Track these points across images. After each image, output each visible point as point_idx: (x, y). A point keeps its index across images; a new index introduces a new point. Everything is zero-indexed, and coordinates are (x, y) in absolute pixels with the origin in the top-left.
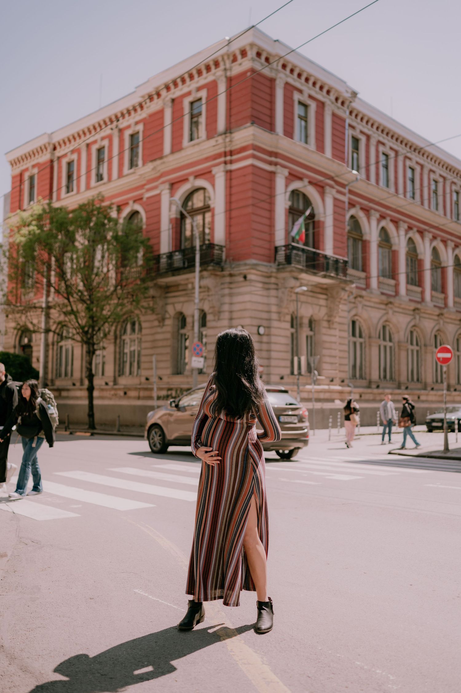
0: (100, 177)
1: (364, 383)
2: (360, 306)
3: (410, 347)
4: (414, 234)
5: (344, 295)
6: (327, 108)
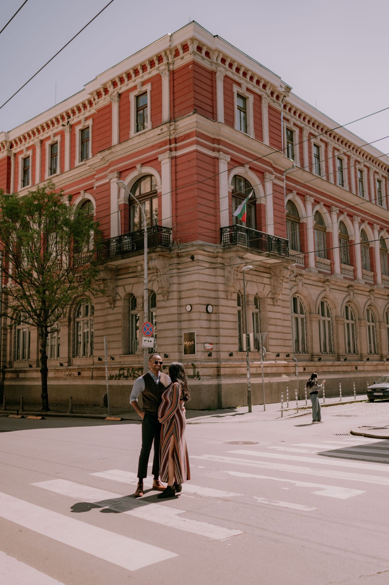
0: (53, 171)
1: (307, 356)
2: (300, 284)
3: (346, 321)
4: (345, 218)
5: (287, 274)
6: (263, 101)
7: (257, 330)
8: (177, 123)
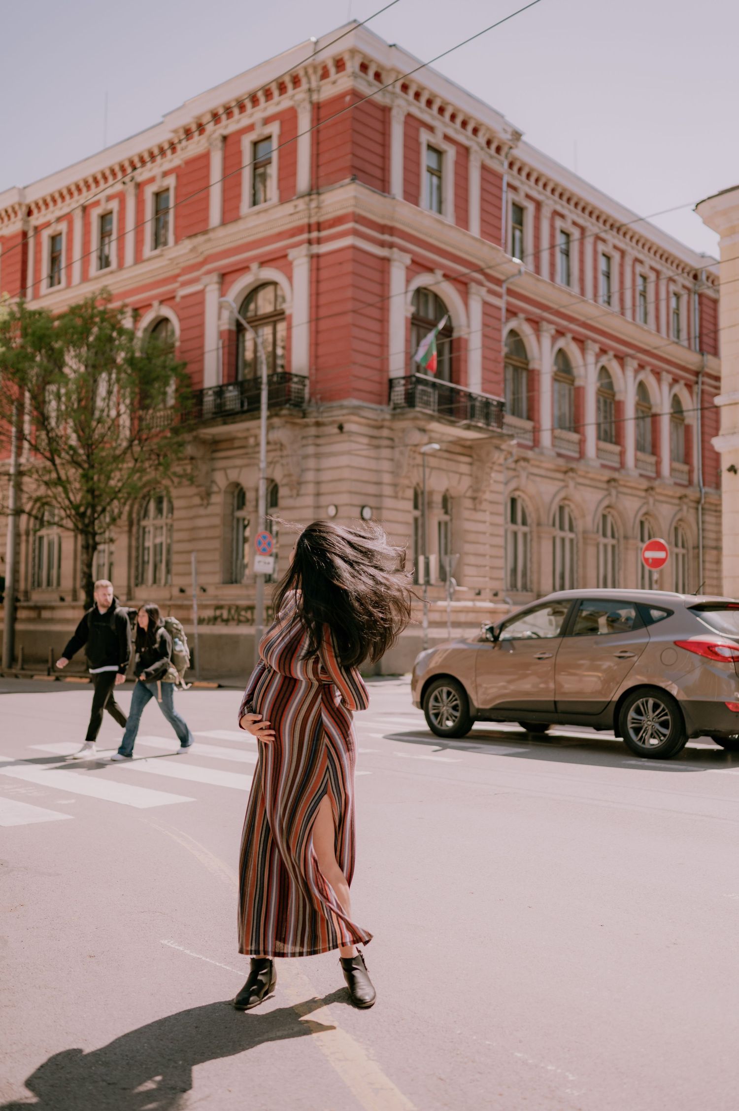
0: (104, 262)
1: (530, 597)
2: (524, 475)
3: (602, 540)
4: (609, 360)
5: (499, 458)
6: (472, 157)
7: (446, 550)
8: (322, 197)
